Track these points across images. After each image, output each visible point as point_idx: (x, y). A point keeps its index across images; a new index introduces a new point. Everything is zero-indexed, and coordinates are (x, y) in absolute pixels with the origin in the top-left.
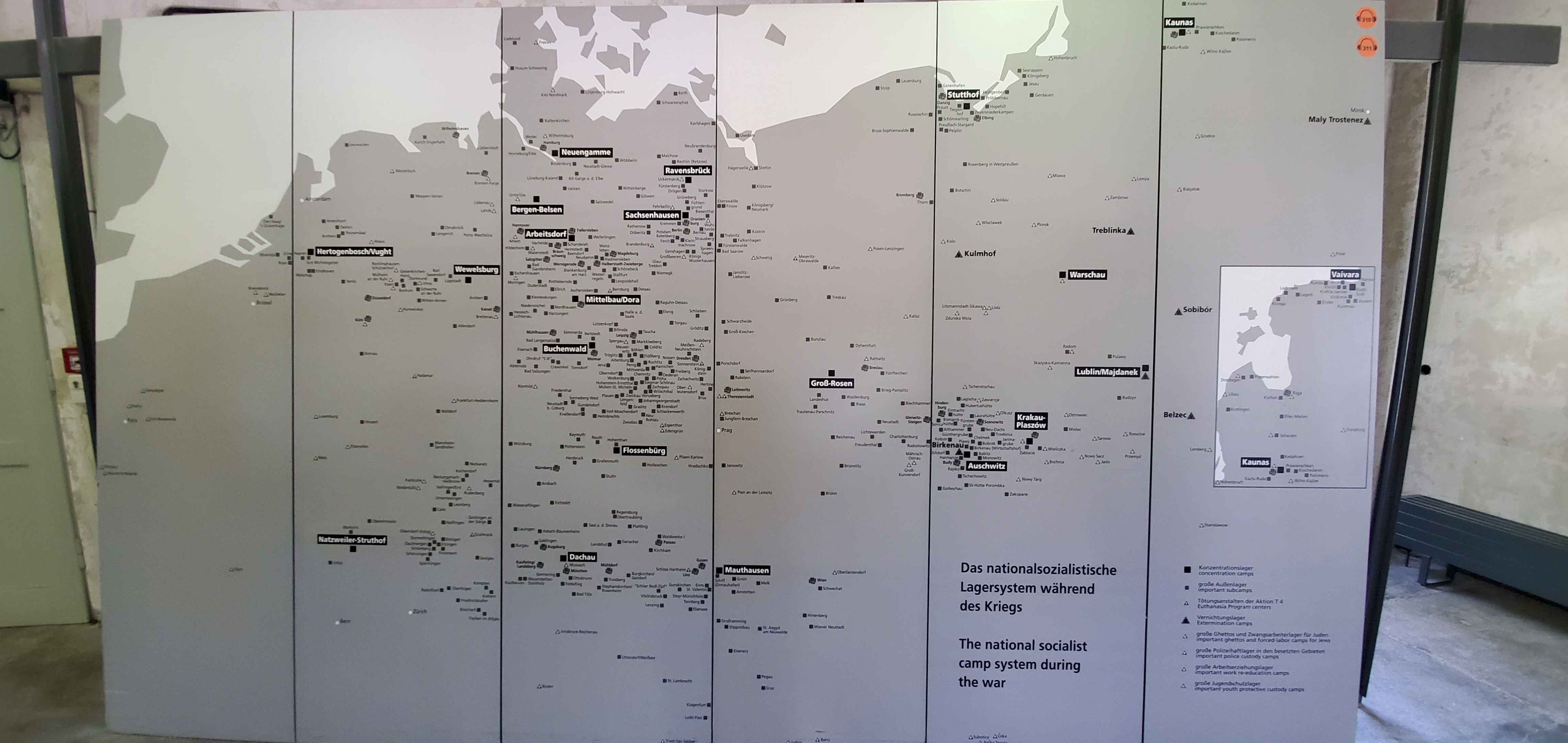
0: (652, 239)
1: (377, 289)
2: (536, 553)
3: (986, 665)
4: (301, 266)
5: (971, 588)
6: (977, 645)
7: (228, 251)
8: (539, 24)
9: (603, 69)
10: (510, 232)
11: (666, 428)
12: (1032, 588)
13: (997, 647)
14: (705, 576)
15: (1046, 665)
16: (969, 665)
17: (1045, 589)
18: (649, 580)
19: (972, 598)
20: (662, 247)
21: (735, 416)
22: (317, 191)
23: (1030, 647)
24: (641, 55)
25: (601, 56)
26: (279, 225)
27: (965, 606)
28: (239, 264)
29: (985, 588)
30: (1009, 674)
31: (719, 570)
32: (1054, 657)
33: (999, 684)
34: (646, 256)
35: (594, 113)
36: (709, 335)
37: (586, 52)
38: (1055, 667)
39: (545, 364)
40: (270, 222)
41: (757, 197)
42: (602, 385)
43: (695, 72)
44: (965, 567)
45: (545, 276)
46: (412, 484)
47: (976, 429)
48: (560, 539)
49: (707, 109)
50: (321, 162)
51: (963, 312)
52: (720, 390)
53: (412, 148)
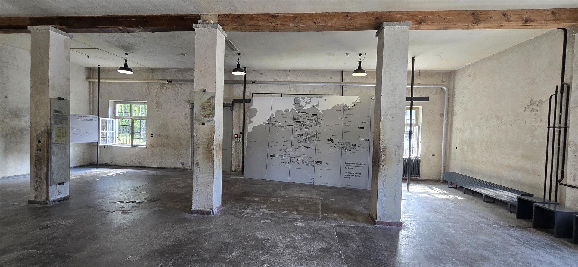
0: (310, 123)
1: (279, 128)
2: (295, 159)
3: (348, 176)
4: (271, 125)
5: (346, 166)
6: (347, 173)
7: (263, 123)
8: (299, 99)
9: (306, 104)
10: (294, 121)
11: (310, 145)
12: (354, 166)
13: (349, 173)
14: (314, 162)
15: (355, 176)
16: (346, 175)
17: (356, 166)
18: (307, 163)
19: (346, 167)
20: (311, 124)
21: (318, 143)
22: (273, 117)
23: (353, 173)
24: (310, 102)
25: (305, 102)
26: (269, 120)
27: (346, 168)
28: (264, 124)
29: (348, 166)
30: (351, 177)
31: (316, 162)
32: (357, 175)
33: (350, 178)
34: (309, 125)
35: (304, 109)
36: (316, 134)
37: (304, 102)
38: (357, 176)
39: (297, 137)
40: (268, 120)
41: (323, 118)
42: (303, 139)
43: (316, 104)
44: (346, 163)
45: (298, 127)
46: (281, 150)
47: (347, 146)
48: (297, 157)
49: (317, 108)
50: (274, 114)
51: (346, 132)
52: (317, 140)
53: (284, 112)
